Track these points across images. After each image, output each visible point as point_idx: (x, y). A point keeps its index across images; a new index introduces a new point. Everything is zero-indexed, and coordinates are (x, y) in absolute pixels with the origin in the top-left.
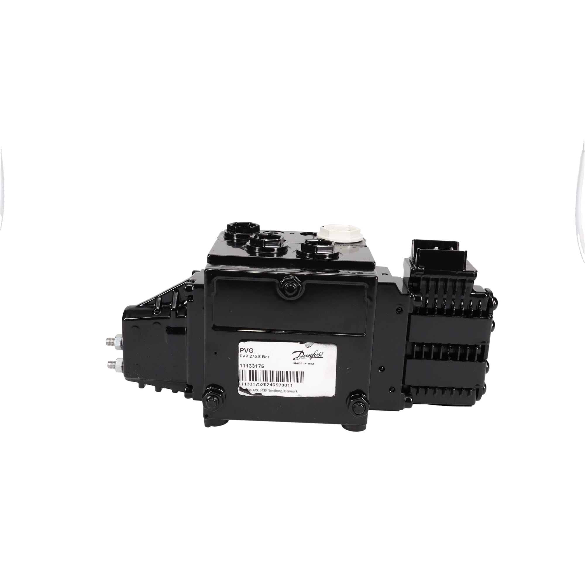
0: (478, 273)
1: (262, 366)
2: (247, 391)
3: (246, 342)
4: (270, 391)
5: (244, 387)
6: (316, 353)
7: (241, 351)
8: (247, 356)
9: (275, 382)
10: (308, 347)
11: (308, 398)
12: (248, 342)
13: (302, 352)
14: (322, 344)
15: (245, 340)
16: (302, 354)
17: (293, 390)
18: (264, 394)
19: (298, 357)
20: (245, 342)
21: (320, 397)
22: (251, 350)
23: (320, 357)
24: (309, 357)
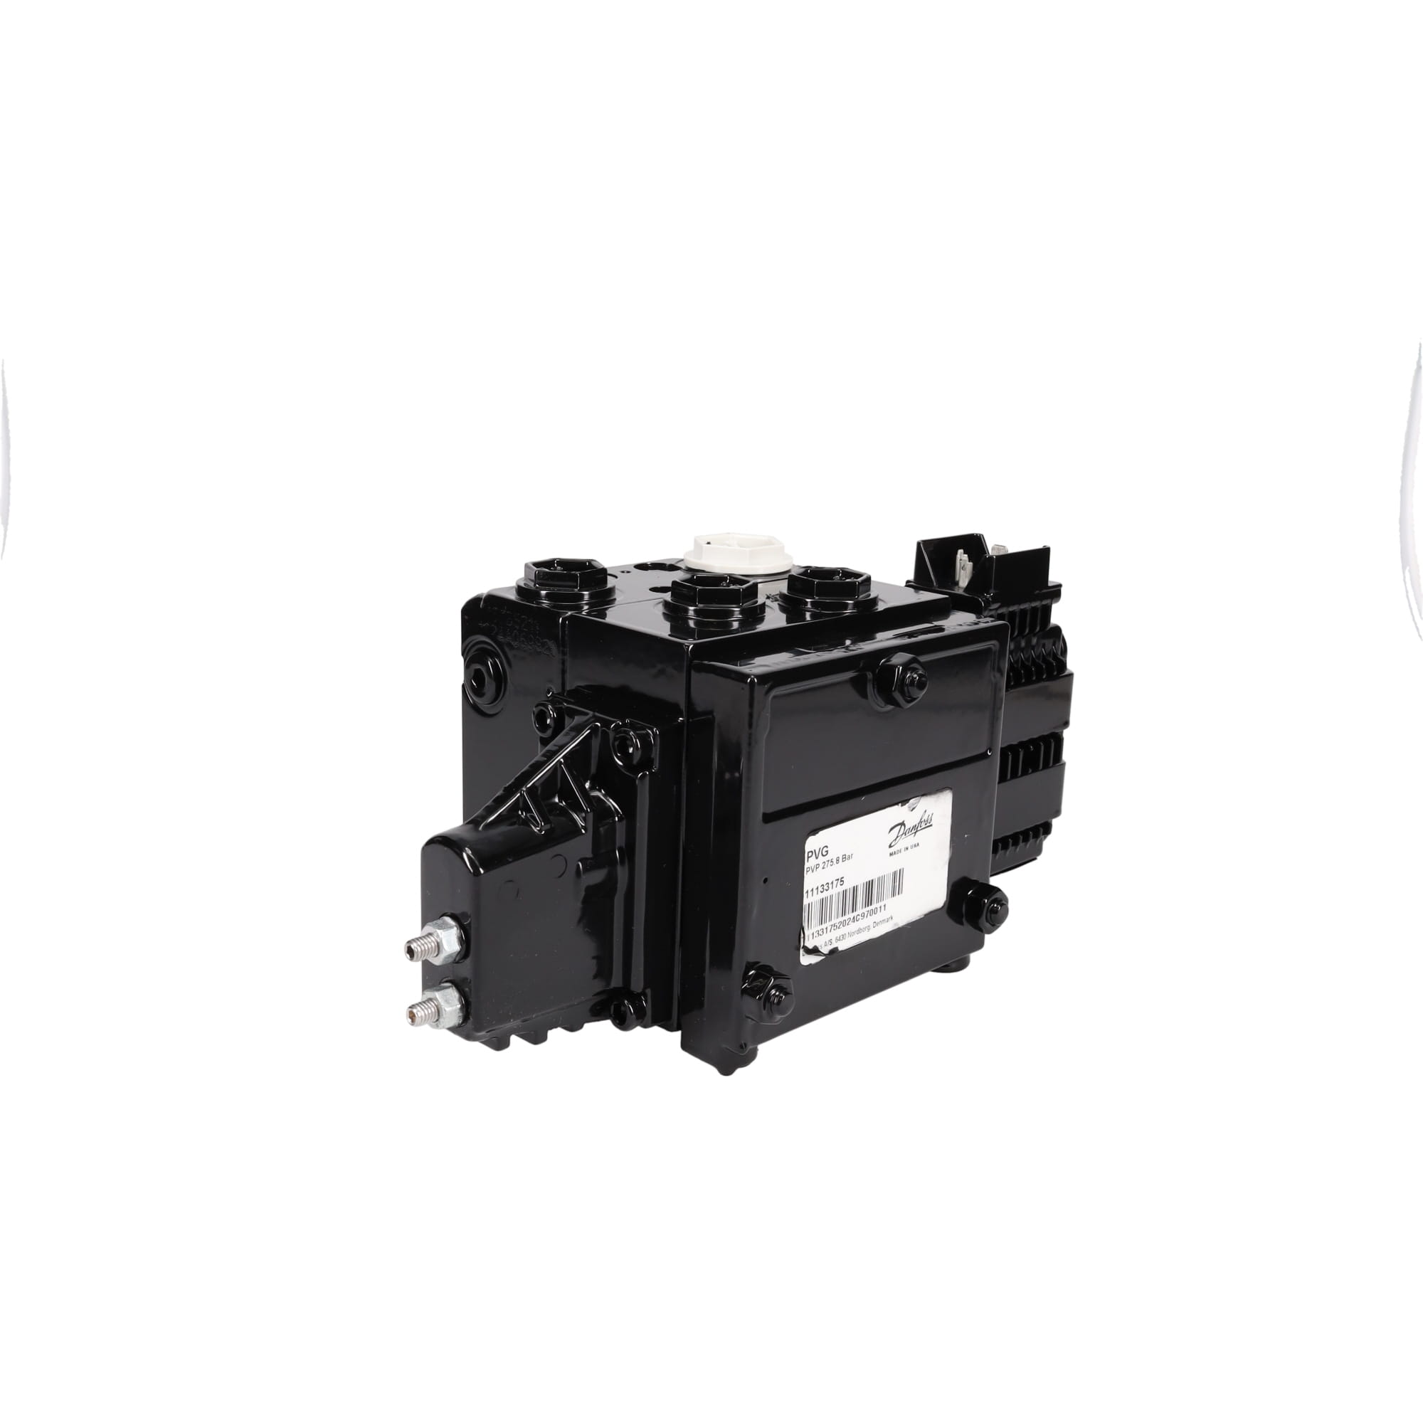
0: (1063, 590)
1: (841, 881)
2: (815, 951)
3: (817, 833)
4: (851, 934)
5: (810, 945)
6: (923, 820)
7: (808, 857)
8: (817, 866)
9: (859, 911)
10: (912, 810)
11: (908, 924)
12: (821, 833)
13: (902, 824)
14: (933, 796)
15: (815, 832)
16: (903, 827)
17: (885, 918)
18: (843, 946)
19: (896, 839)
20: (817, 835)
21: (926, 915)
22: (824, 851)
23: (928, 825)
24: (913, 831)
